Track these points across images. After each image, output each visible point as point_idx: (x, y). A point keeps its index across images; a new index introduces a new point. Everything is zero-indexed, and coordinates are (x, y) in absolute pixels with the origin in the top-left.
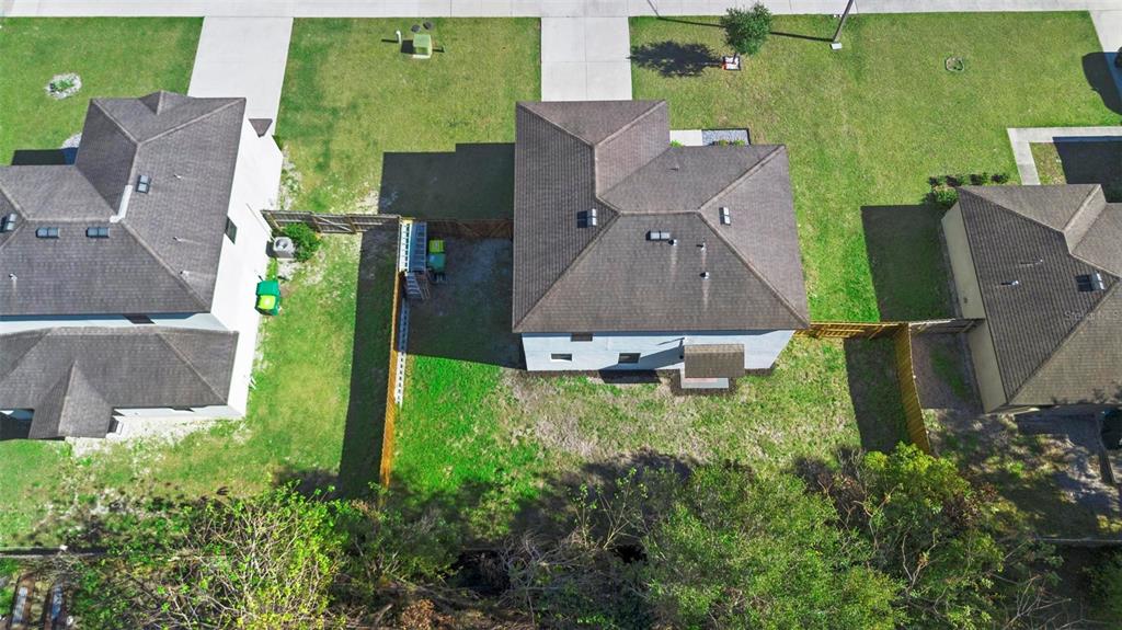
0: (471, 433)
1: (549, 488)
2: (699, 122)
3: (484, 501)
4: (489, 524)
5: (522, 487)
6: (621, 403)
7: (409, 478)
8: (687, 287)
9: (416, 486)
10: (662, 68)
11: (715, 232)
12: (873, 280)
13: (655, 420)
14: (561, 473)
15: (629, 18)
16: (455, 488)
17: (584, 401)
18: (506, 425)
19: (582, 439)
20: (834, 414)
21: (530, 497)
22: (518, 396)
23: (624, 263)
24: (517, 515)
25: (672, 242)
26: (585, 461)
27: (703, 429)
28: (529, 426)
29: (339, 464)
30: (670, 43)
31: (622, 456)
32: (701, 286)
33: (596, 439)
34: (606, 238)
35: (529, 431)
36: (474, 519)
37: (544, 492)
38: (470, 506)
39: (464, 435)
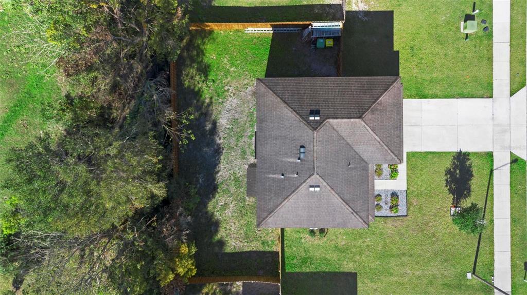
0: (231, 67)
1: (206, 104)
2: (412, 189)
3: (199, 74)
4: (189, 77)
5: (206, 92)
6: (246, 139)
7: (211, 39)
8: (276, 166)
9: (207, 42)
10: (452, 170)
11: (304, 182)
12: (312, 272)
13: (237, 155)
14: (212, 110)
15: (492, 152)
16: (206, 60)
17: (246, 121)
18: (234, 84)
19: (228, 120)
20: (240, 241)
21: (201, 96)
22: (249, 89)
23: (289, 135)
24: (193, 90)
25: (299, 159)
26: (218, 121)
27: (232, 178)
28: (234, 94)
29: (217, 5)
30: (472, 175)
31: (220, 139)
32: (277, 174)
33: (228, 127)
34: (302, 124)
35: (232, 95)
36: (192, 70)
37: (204, 102)
38: (197, 68)
39: (230, 63)
